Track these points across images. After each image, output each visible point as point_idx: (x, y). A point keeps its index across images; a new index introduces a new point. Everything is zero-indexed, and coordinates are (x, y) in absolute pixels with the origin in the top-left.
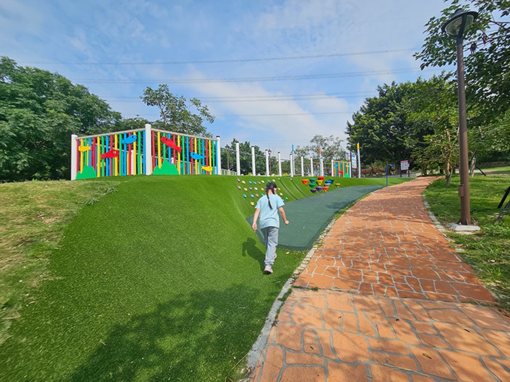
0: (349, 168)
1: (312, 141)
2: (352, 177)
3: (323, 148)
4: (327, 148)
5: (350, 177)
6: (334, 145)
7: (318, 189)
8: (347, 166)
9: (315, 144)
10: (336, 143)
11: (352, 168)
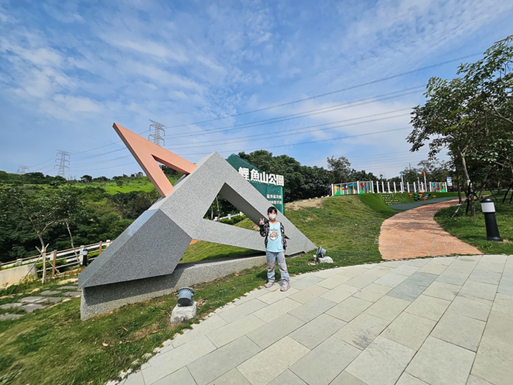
0: (445, 186)
1: (419, 164)
2: (448, 191)
3: (430, 170)
4: (433, 169)
5: (447, 191)
6: (441, 167)
7: (419, 199)
8: (443, 185)
9: (422, 167)
10: (442, 165)
11: (447, 186)
